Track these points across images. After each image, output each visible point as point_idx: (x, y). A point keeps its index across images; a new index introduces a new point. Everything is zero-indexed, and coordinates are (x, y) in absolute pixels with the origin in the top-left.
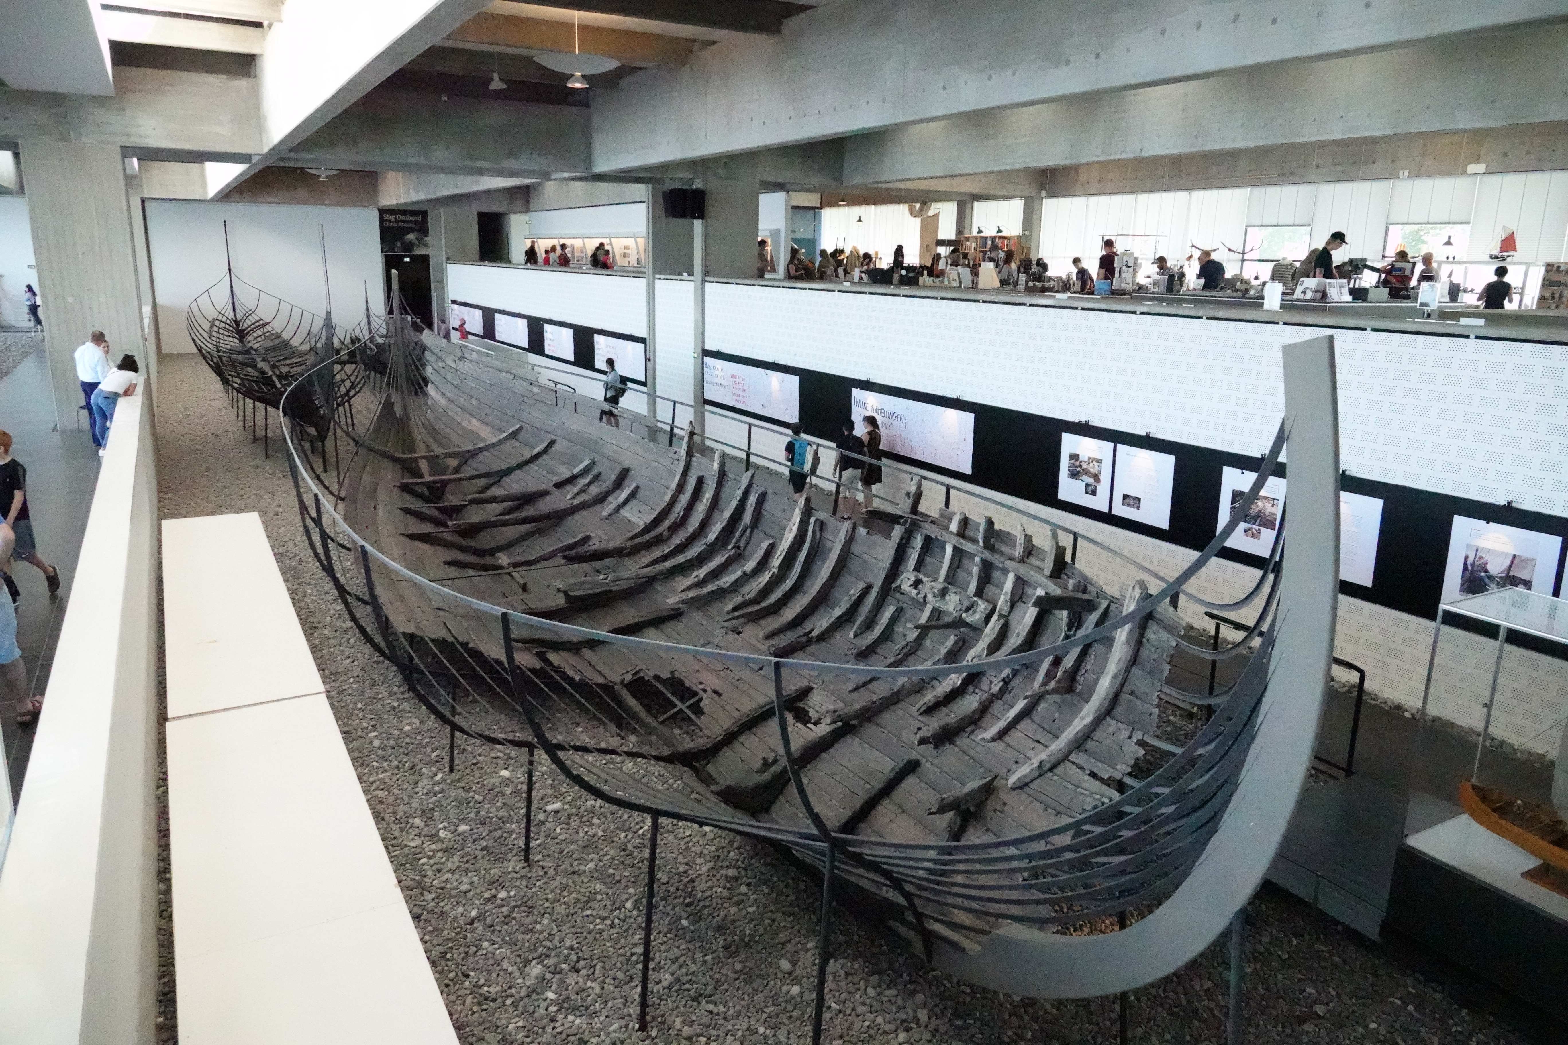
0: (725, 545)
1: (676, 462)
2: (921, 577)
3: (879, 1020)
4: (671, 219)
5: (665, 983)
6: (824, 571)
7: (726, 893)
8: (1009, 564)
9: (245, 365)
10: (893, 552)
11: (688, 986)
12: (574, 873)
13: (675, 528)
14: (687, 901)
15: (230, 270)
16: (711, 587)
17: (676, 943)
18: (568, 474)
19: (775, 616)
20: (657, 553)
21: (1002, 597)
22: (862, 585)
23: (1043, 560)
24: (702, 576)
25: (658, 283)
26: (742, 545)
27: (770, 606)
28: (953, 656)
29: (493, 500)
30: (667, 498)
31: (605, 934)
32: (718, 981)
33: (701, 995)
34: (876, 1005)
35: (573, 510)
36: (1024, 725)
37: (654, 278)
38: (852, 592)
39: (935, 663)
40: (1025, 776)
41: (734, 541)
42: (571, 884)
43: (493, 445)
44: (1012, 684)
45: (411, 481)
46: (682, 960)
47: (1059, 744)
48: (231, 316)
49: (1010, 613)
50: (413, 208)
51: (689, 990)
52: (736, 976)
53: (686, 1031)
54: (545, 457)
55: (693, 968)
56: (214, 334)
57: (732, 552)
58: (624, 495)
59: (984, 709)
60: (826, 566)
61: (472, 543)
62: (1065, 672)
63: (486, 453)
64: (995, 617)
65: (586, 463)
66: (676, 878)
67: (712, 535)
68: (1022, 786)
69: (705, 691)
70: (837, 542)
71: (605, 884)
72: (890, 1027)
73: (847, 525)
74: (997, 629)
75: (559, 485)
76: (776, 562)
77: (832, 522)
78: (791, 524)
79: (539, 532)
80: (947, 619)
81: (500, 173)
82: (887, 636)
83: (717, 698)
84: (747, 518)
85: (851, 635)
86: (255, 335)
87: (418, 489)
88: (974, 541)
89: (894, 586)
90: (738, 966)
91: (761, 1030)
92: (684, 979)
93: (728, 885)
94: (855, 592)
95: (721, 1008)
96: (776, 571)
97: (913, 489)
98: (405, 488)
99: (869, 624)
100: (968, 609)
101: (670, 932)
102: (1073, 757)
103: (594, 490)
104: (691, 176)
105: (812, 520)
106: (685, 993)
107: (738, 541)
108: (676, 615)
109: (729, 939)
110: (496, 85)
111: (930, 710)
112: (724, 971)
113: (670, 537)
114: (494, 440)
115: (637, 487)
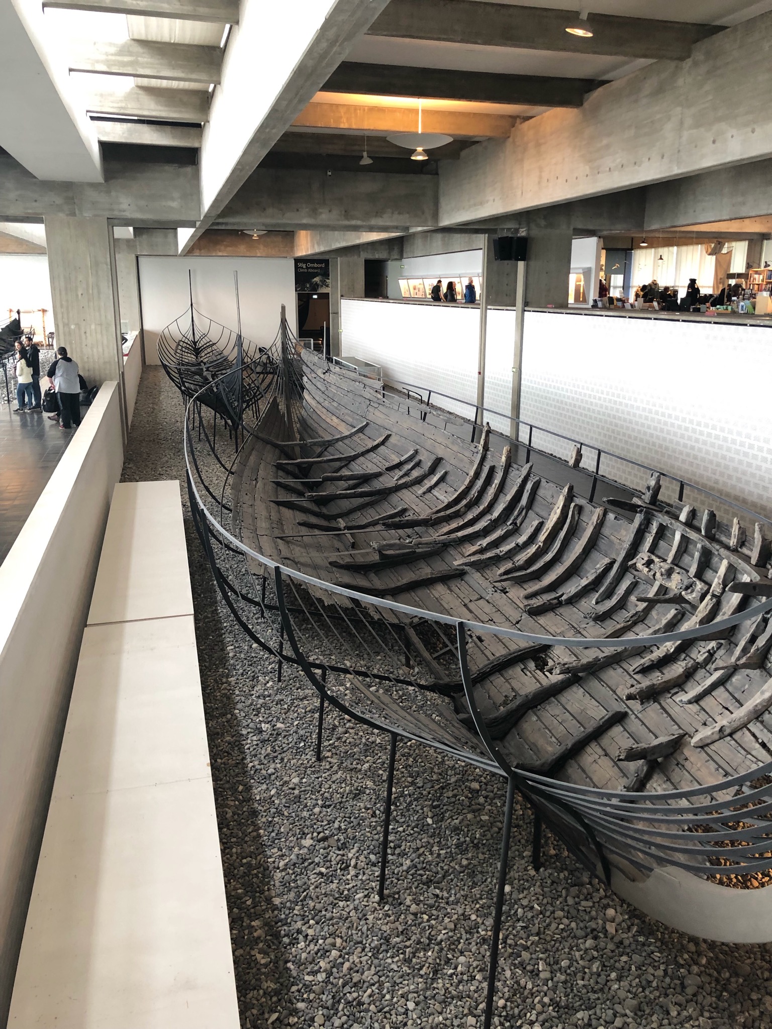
0: (505, 522)
1: (475, 454)
2: (653, 557)
3: (573, 925)
4: (499, 262)
5: (405, 868)
6: (578, 547)
7: (466, 802)
8: (723, 552)
9: (195, 373)
10: (632, 536)
11: (421, 872)
12: (351, 770)
13: (469, 507)
14: (434, 804)
15: (192, 305)
16: (489, 555)
17: (420, 837)
18: (397, 461)
19: (537, 581)
20: (454, 525)
21: (716, 580)
22: (607, 561)
23: (752, 550)
24: (485, 545)
25: (490, 313)
26: (518, 522)
27: (534, 572)
28: (672, 625)
29: (340, 478)
30: (467, 482)
31: (366, 823)
32: (447, 871)
33: (431, 881)
34: (573, 912)
35: (398, 488)
36: (720, 692)
37: (486, 309)
38: (598, 566)
39: (655, 632)
40: (707, 737)
41: (512, 518)
42: (348, 778)
43: (346, 437)
44: (716, 655)
45: (284, 462)
46: (421, 850)
47: (740, 713)
48: (191, 338)
49: (722, 593)
50: (316, 257)
51: (421, 875)
52: (462, 869)
53: (414, 908)
54: (382, 447)
55: (430, 858)
56: (178, 351)
57: (511, 527)
58: (435, 479)
59: (689, 675)
60: (580, 542)
61: (324, 511)
62: (758, 649)
63: (340, 443)
64: (709, 597)
65: (411, 452)
66: (429, 785)
67: (496, 513)
68: (703, 746)
69: (471, 636)
70: (590, 523)
71: (374, 782)
72: (580, 933)
73: (599, 511)
74: (709, 607)
75: (390, 469)
76: (542, 537)
77: (588, 507)
78: (556, 507)
79: (371, 504)
80: (671, 595)
81: (371, 229)
82: (622, 604)
83: (479, 643)
84: (524, 501)
85: (594, 602)
86: (206, 352)
87: (289, 467)
88: (698, 530)
89: (630, 563)
90: (465, 862)
91: (473, 917)
92: (419, 866)
93: (470, 795)
94: (600, 565)
95: (445, 894)
96: (542, 545)
97: (652, 483)
98: (279, 467)
99: (609, 594)
100: (687, 588)
101: (417, 826)
102: (750, 726)
103: (416, 474)
104: (517, 226)
105: (572, 505)
106: (419, 878)
107: (516, 519)
108: (460, 574)
109: (462, 839)
110: (366, 161)
111: (645, 671)
112: (452, 864)
113: (465, 513)
114: (347, 433)
115: (446, 473)
